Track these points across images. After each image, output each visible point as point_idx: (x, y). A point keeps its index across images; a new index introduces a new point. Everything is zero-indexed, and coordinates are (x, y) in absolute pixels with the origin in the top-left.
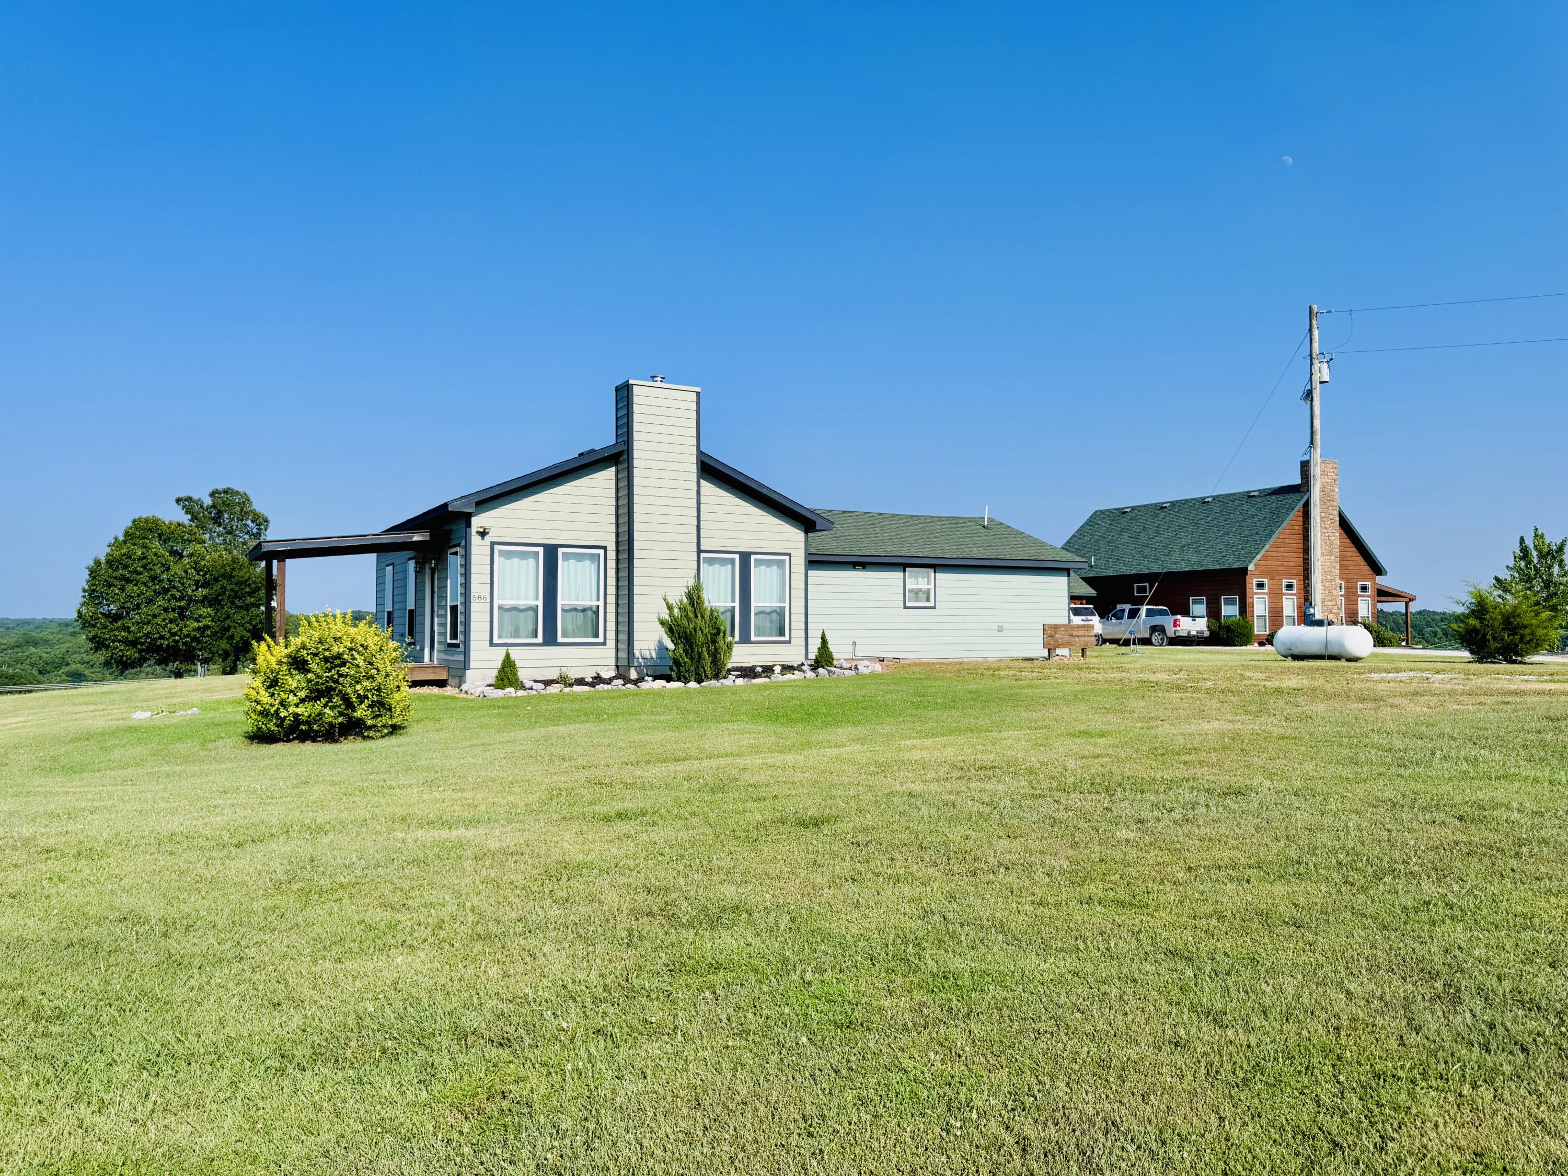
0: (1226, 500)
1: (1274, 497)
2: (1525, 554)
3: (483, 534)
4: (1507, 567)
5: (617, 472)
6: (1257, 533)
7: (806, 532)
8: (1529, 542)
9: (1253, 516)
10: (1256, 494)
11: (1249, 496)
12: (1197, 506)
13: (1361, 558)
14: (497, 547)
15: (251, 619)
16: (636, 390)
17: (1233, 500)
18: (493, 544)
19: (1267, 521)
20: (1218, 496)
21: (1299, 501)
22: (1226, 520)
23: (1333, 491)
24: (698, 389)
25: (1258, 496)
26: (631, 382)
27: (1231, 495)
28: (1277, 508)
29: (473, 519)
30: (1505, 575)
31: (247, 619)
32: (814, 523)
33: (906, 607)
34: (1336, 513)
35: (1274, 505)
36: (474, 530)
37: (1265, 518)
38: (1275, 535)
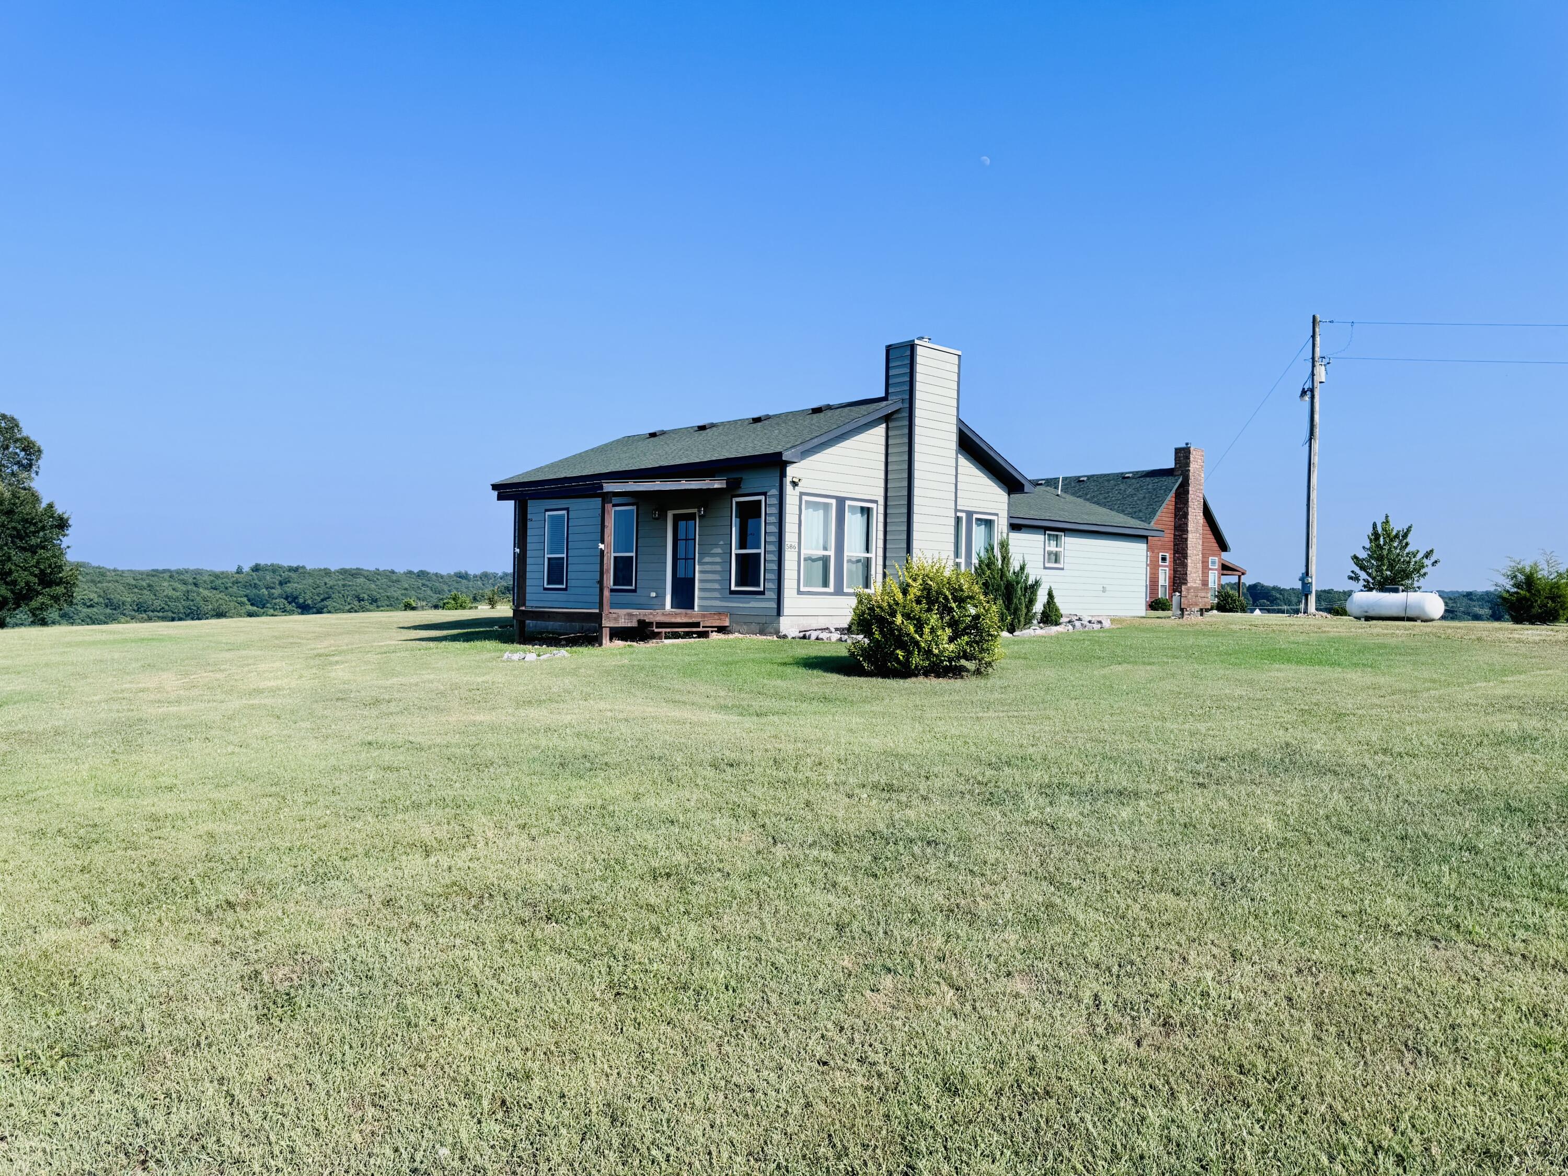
0: (1101, 480)
1: (1148, 479)
2: (1376, 536)
3: (795, 484)
4: (1364, 548)
5: (887, 429)
6: (1140, 511)
7: (1009, 495)
8: (1380, 530)
9: (1132, 496)
10: (1130, 475)
11: (1123, 477)
12: (1073, 484)
13: (1212, 536)
14: (805, 498)
15: (38, 563)
16: (919, 350)
17: (1109, 481)
18: (802, 494)
19: (1147, 500)
20: (1093, 476)
21: (1174, 483)
22: (1105, 498)
23: (1200, 476)
24: (959, 353)
25: (1133, 478)
26: (917, 342)
27: (1105, 475)
28: (1154, 489)
29: (788, 469)
30: (1363, 555)
31: (33, 562)
32: (1023, 485)
33: (1045, 568)
34: (1201, 495)
35: (1150, 486)
36: (788, 479)
37: (1144, 498)
38: (1159, 513)
